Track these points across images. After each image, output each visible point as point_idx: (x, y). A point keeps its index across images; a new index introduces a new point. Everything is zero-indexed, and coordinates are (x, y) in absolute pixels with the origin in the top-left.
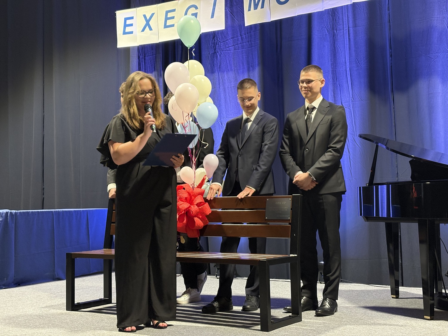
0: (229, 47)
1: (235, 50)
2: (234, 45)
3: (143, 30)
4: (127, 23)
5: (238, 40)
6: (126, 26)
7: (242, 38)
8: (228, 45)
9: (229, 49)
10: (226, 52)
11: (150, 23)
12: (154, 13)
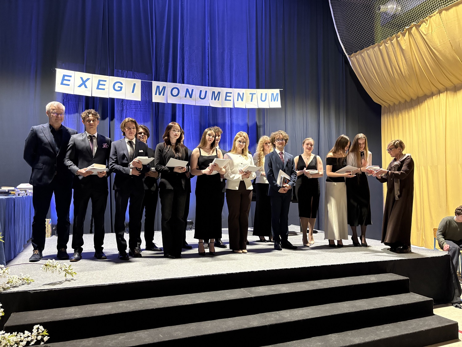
2: (135, 109)
3: (80, 86)
4: (65, 78)
9: (132, 110)
11: (85, 83)
12: (89, 79)
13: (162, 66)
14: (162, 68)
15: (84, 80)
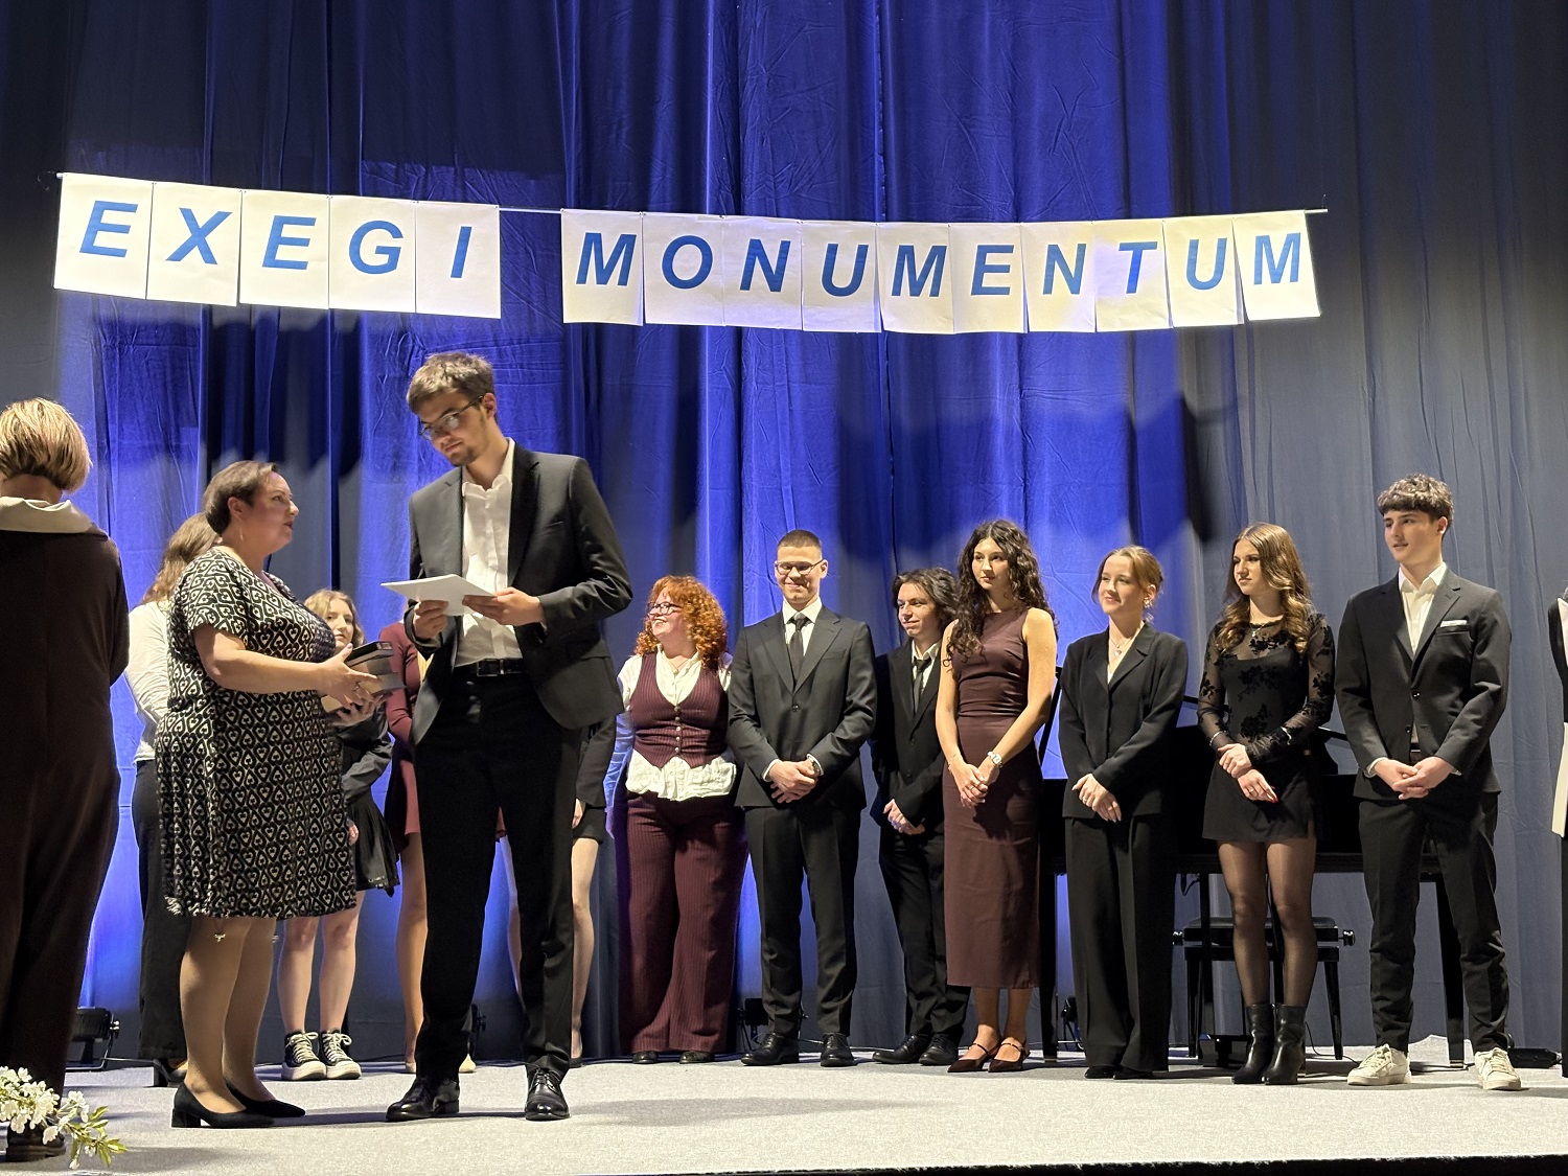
3: (178, 256)
4: (104, 220)
6: (96, 225)
7: (500, 352)
11: (207, 238)
12: (226, 215)
13: (620, 127)
14: (618, 136)
15: (201, 222)
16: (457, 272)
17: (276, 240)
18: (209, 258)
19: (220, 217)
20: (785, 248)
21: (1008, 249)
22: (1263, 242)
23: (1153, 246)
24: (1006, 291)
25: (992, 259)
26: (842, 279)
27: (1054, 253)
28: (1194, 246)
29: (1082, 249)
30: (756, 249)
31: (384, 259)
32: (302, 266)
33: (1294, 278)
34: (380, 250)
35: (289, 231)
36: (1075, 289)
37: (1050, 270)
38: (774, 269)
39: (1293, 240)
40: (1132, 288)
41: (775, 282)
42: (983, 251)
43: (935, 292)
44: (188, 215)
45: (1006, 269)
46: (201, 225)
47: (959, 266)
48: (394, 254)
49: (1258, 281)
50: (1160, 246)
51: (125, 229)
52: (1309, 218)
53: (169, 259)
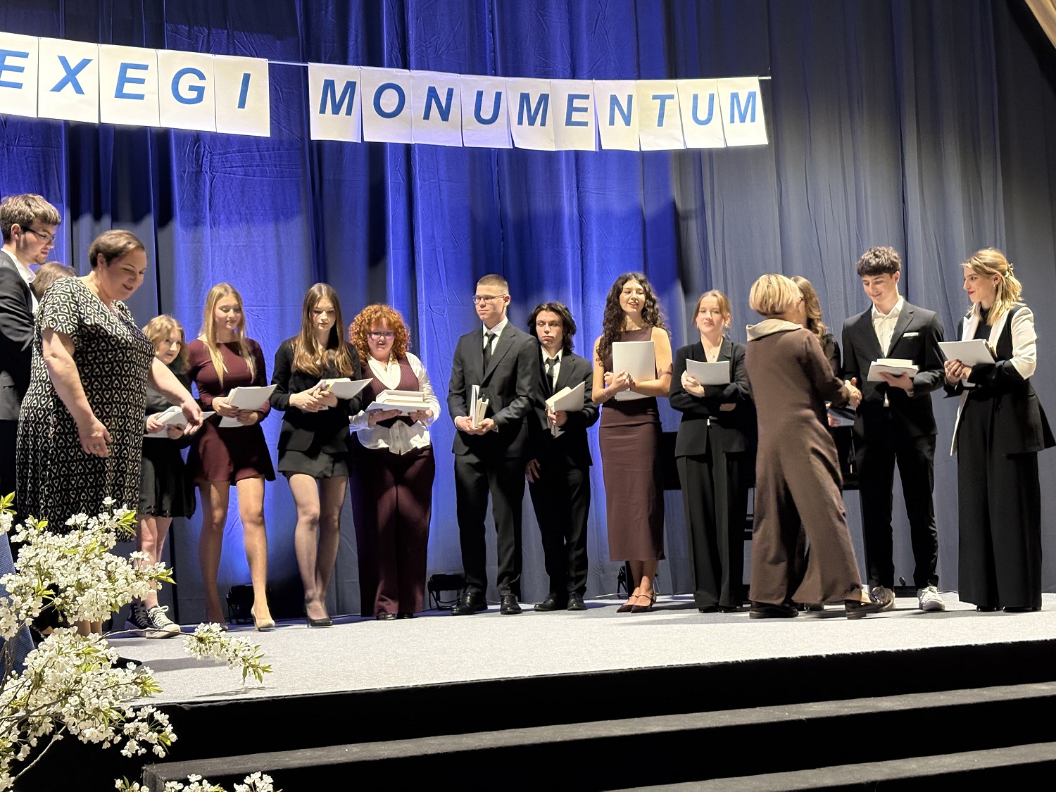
0: (232, 167)
1: (245, 175)
2: (243, 166)
3: (58, 88)
4: (7, 63)
5: (253, 158)
7: (261, 156)
8: (229, 163)
9: (233, 171)
10: (225, 177)
11: (77, 77)
12: (89, 61)
13: (327, 7)
15: (73, 66)
16: (242, 104)
17: (123, 79)
18: (79, 90)
19: (85, 63)
20: (450, 92)
21: (587, 97)
22: (735, 96)
23: (672, 97)
24: (585, 124)
25: (577, 103)
26: (487, 113)
27: (614, 101)
28: (695, 97)
29: (630, 98)
30: (432, 93)
31: (194, 95)
32: (141, 97)
33: (753, 120)
34: (192, 88)
35: (131, 73)
36: (628, 122)
37: (612, 110)
38: (444, 106)
39: (752, 96)
40: (660, 123)
41: (445, 115)
42: (571, 98)
43: (543, 124)
44: (64, 61)
45: (585, 110)
46: (72, 68)
47: (558, 107)
48: (200, 90)
49: (732, 121)
50: (676, 97)
51: (21, 70)
52: (761, 82)
53: (52, 90)
